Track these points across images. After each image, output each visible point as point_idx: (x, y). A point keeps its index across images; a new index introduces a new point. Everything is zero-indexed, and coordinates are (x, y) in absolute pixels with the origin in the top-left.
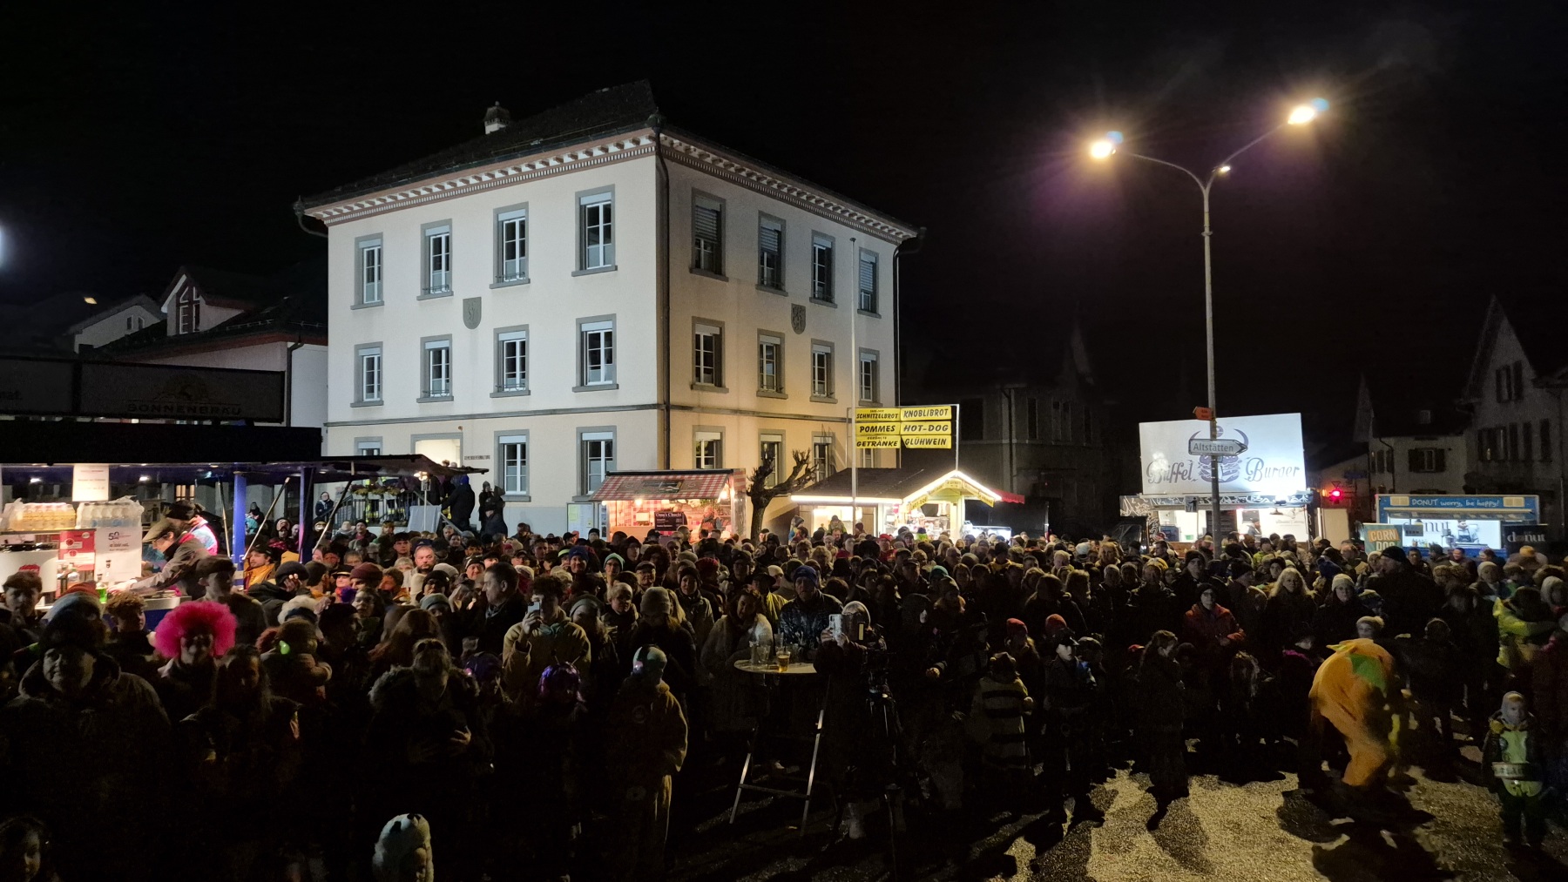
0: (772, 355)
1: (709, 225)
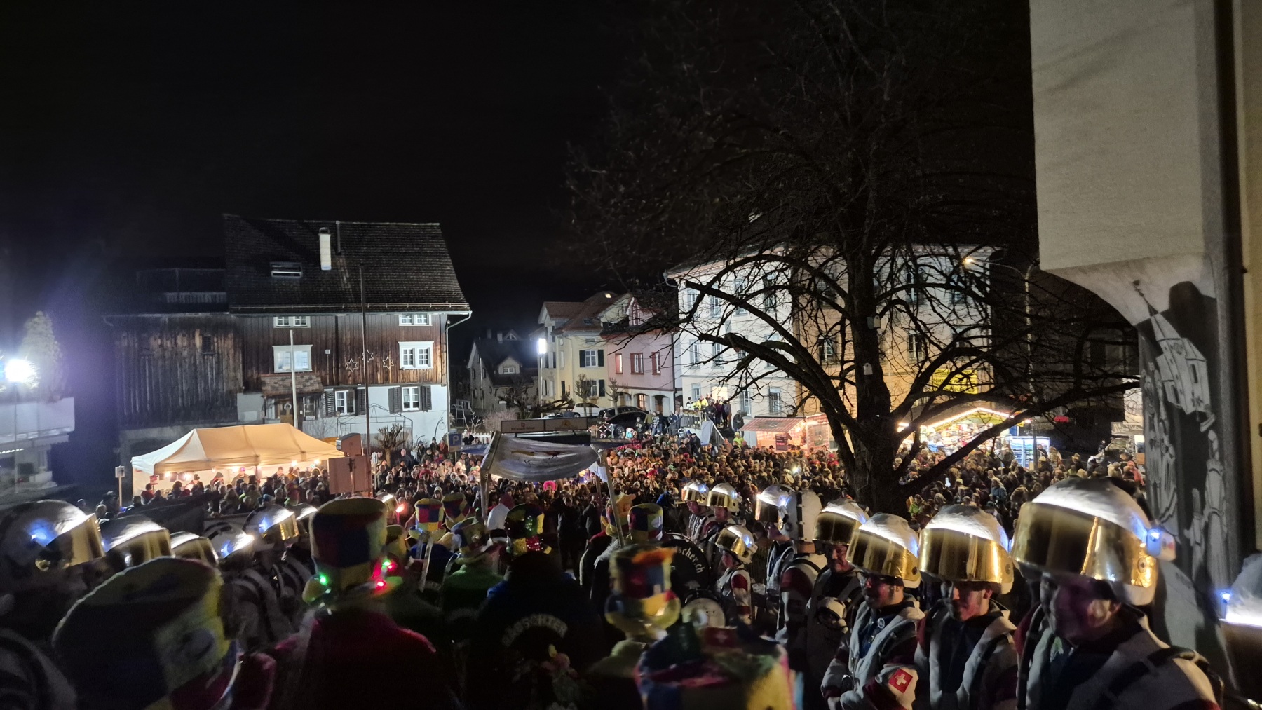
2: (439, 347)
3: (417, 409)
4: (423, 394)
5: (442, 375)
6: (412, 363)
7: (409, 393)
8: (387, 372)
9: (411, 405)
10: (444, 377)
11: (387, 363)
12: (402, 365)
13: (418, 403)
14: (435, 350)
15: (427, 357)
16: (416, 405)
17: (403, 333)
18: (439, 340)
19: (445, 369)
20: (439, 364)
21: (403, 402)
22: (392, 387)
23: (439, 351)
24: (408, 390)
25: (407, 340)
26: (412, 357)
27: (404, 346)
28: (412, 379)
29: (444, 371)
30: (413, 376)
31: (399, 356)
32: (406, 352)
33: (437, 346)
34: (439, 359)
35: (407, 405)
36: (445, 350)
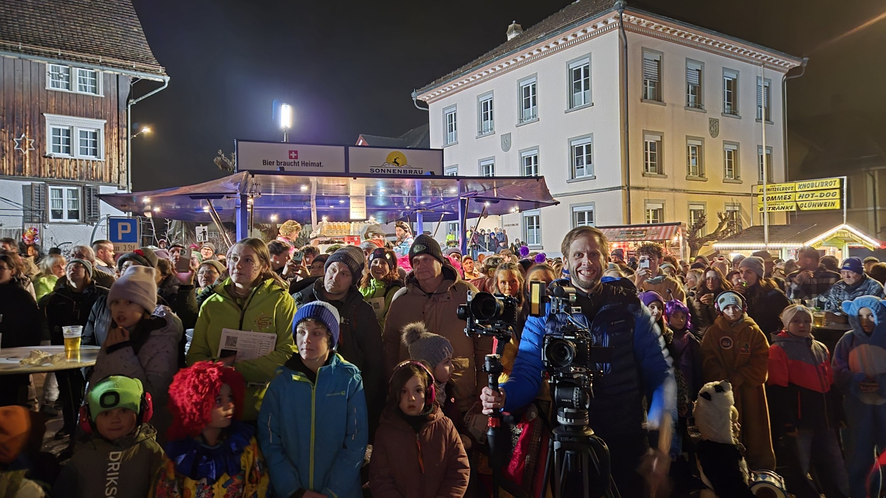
0: (697, 152)
1: (653, 70)
2: (115, 130)
3: (75, 221)
4: (87, 198)
5: (119, 173)
6: (68, 150)
7: (61, 196)
8: (22, 159)
9: (65, 214)
10: (123, 176)
11: (21, 144)
12: (49, 150)
13: (78, 211)
14: (108, 135)
15: (95, 144)
16: (73, 215)
17: (53, 103)
18: (115, 120)
19: (124, 164)
20: (115, 155)
21: (50, 208)
22: (29, 183)
23: (115, 137)
24: (61, 191)
25: (59, 111)
26: (68, 141)
27: (53, 122)
28: (66, 174)
29: (123, 167)
30: (68, 169)
31: (44, 137)
32: (57, 131)
33: (111, 128)
34: (115, 149)
35: (57, 215)
36: (125, 136)
